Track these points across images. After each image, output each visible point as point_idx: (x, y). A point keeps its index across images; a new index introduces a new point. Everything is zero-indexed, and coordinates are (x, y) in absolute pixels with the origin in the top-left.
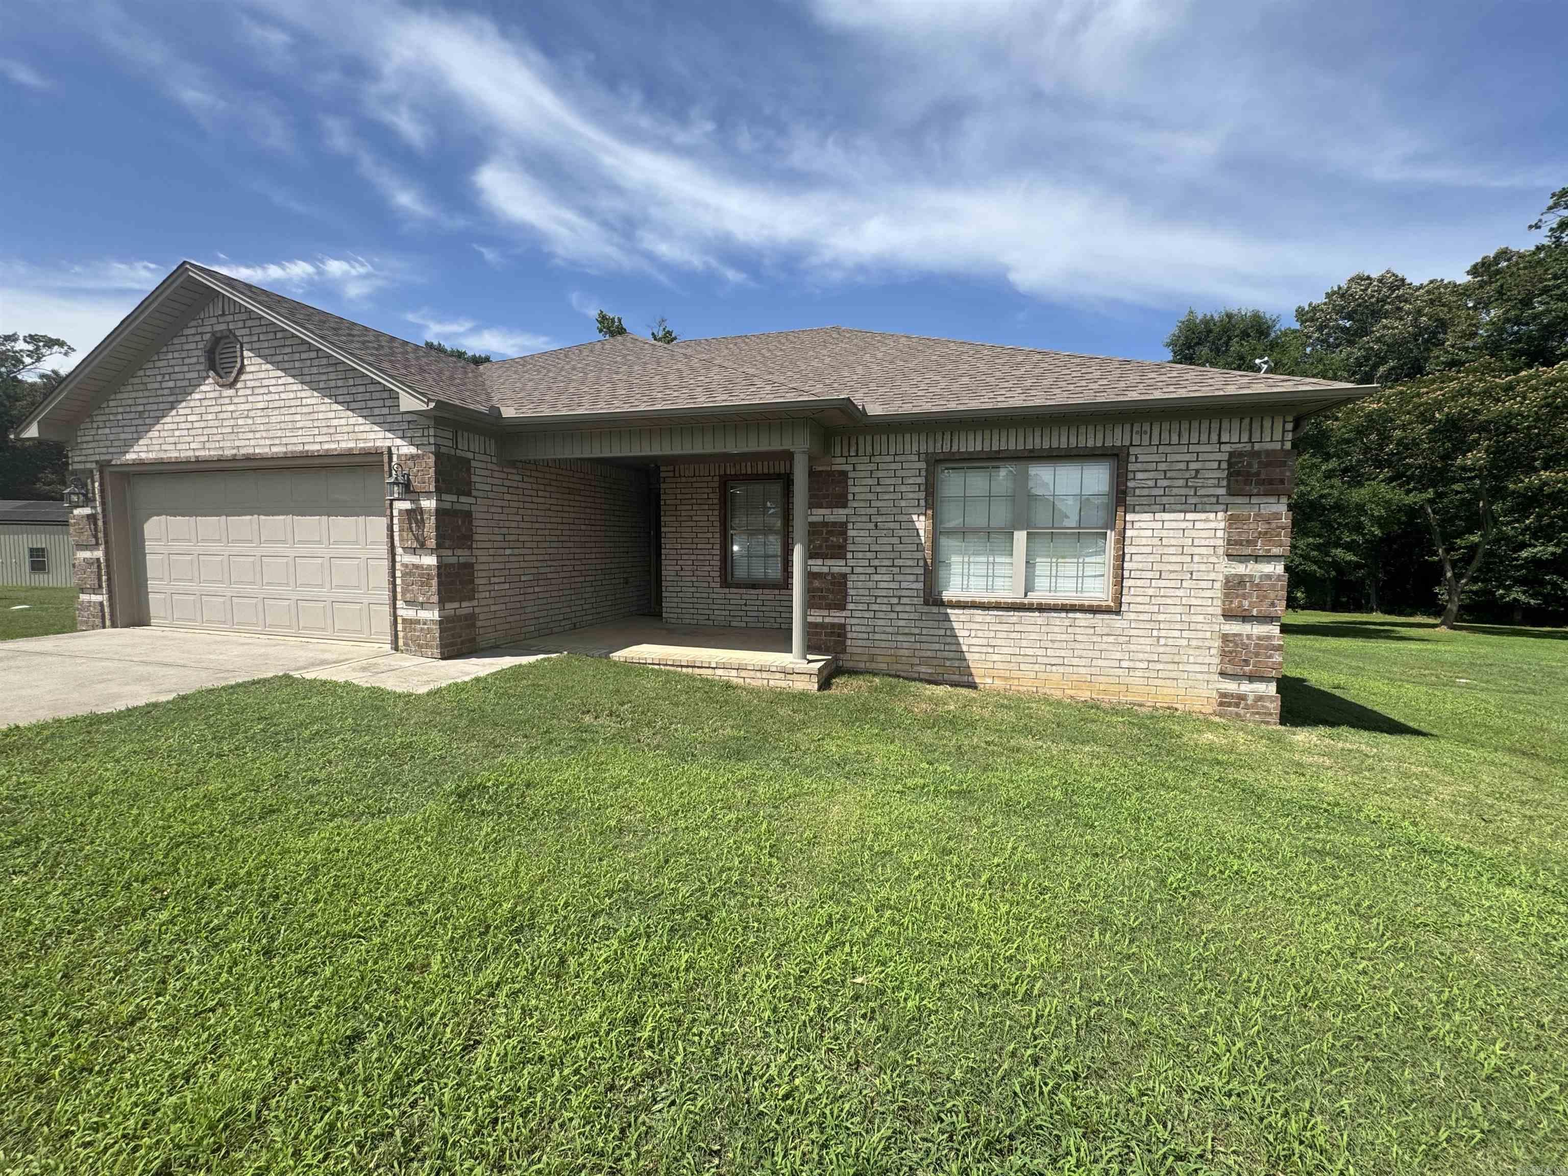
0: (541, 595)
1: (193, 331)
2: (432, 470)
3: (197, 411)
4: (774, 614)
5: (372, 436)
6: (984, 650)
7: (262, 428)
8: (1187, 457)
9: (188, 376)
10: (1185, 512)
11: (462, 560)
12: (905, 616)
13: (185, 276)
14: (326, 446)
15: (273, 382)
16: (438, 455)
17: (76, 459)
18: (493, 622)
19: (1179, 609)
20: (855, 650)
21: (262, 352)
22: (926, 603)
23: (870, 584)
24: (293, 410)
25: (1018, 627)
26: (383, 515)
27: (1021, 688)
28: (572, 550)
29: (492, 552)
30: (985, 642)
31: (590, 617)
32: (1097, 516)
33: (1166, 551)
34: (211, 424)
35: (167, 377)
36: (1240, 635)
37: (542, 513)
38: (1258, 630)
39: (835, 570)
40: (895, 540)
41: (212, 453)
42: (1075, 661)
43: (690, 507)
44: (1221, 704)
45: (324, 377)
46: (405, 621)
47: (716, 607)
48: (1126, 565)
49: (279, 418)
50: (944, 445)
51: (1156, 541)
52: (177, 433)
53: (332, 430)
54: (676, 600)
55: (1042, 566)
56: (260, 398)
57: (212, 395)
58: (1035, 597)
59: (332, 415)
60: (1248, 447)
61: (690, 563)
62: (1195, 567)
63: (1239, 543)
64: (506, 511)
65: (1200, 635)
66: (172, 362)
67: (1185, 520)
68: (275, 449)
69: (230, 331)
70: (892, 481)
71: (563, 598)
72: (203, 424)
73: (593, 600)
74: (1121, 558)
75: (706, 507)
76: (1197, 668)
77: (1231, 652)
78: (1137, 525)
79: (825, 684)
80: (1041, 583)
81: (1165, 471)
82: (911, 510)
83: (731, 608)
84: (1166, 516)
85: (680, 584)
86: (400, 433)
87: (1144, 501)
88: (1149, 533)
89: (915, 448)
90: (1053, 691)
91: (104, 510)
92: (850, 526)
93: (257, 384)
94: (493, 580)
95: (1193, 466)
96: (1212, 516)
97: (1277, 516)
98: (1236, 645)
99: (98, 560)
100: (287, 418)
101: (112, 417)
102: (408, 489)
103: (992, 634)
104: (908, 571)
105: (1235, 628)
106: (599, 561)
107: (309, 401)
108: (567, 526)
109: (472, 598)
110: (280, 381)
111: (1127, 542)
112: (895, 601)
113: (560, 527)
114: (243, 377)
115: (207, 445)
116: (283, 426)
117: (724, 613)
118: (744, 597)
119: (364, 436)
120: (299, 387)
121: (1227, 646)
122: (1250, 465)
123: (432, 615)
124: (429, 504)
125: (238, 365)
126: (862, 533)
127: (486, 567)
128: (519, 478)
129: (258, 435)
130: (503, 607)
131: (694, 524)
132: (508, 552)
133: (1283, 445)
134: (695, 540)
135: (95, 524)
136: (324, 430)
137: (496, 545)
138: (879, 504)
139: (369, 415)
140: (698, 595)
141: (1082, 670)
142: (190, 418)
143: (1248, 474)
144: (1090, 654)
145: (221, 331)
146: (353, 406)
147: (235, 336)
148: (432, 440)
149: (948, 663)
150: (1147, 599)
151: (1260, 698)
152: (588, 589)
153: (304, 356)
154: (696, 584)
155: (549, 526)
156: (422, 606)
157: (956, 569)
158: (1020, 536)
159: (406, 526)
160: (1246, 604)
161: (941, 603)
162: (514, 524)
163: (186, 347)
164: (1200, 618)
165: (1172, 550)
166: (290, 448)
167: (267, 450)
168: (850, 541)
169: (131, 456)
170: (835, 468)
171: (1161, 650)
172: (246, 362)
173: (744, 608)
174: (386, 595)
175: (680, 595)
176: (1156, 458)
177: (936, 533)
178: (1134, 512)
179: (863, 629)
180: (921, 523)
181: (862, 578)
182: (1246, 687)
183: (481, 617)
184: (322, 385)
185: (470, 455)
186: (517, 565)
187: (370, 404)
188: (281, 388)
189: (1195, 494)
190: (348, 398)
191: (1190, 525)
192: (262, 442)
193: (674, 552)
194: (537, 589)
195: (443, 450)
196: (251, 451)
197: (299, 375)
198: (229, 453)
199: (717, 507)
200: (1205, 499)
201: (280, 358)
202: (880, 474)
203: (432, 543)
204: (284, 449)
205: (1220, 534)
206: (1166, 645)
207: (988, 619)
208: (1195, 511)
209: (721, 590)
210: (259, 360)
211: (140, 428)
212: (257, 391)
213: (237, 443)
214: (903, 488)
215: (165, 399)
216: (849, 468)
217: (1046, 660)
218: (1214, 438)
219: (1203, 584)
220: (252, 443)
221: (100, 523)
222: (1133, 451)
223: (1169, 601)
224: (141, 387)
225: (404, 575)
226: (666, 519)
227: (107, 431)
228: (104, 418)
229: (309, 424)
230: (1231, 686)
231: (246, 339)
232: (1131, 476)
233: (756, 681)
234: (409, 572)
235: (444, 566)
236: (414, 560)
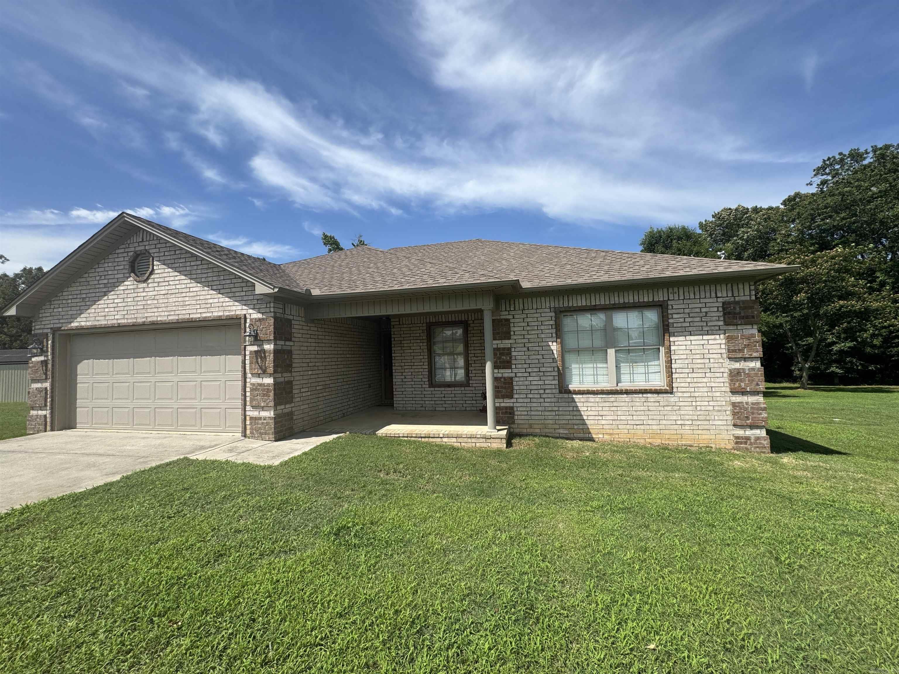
0: (327, 398)
1: (122, 251)
2: (272, 328)
3: (121, 296)
4: (462, 402)
5: (234, 308)
6: (597, 418)
7: (163, 305)
8: (700, 305)
9: (116, 276)
10: (703, 335)
11: (286, 379)
12: (549, 400)
13: (122, 220)
14: (204, 315)
15: (172, 278)
16: (275, 318)
17: (37, 327)
18: (302, 416)
19: (706, 389)
20: (520, 422)
21: (166, 262)
22: (560, 392)
23: (527, 383)
24: (184, 295)
25: (615, 404)
26: (239, 354)
27: (619, 440)
28: (343, 370)
29: (302, 373)
30: (596, 413)
31: (352, 409)
32: (652, 339)
33: (695, 356)
34: (129, 304)
35: (103, 277)
36: (742, 402)
37: (328, 349)
38: (752, 399)
39: (506, 375)
40: (540, 357)
41: (129, 321)
42: (650, 422)
43: (409, 342)
44: (737, 443)
45: (205, 275)
46: (251, 418)
47: (426, 399)
48: (673, 366)
49: (174, 300)
50: (565, 303)
51: (688, 352)
52: (107, 310)
53: (209, 306)
54: (402, 396)
55: (625, 368)
56: (163, 288)
57: (131, 287)
58: (623, 386)
59: (209, 297)
60: (732, 299)
61: (410, 374)
62: (712, 365)
63: (734, 351)
64: (309, 348)
65: (719, 403)
66: (107, 269)
67: (703, 340)
68: (170, 318)
69: (146, 250)
70: (536, 323)
71: (338, 399)
72: (124, 304)
73: (353, 399)
74: (669, 362)
75: (419, 341)
76: (720, 423)
77: (738, 413)
78: (676, 343)
79: (509, 444)
80: (626, 378)
81: (689, 313)
82: (548, 340)
83: (435, 399)
84: (692, 338)
85: (404, 386)
86: (252, 306)
87: (679, 330)
88: (684, 347)
89: (548, 305)
90: (639, 441)
91: (53, 358)
92: (513, 350)
93: (162, 280)
94: (302, 390)
95: (704, 310)
96: (717, 337)
97: (753, 336)
98: (741, 409)
99: (46, 388)
100: (180, 299)
101: (64, 302)
102: (256, 339)
103: (600, 409)
104: (549, 374)
105: (738, 399)
106: (355, 375)
107: (194, 289)
108: (339, 356)
109: (291, 402)
110: (176, 278)
111: (672, 353)
112: (542, 391)
113: (336, 356)
114: (152, 277)
115: (126, 316)
116: (177, 304)
117: (431, 402)
118: (444, 392)
119: (229, 308)
120: (189, 281)
121: (736, 409)
122: (735, 308)
123: (270, 414)
124: (269, 347)
125: (150, 270)
126: (520, 353)
127: (298, 383)
128: (316, 329)
129: (160, 310)
130: (307, 406)
131: (412, 351)
132: (310, 373)
133: (750, 297)
134: (413, 361)
135: (46, 366)
136: (204, 306)
137: (304, 369)
138: (529, 337)
139: (233, 296)
140: (415, 392)
141: (655, 427)
142: (116, 301)
143: (735, 313)
144: (658, 417)
145: (141, 251)
146: (222, 291)
147: (149, 253)
148: (272, 310)
149: (576, 427)
150: (687, 385)
151: (758, 438)
152: (350, 393)
153: (192, 264)
154: (414, 386)
155: (331, 356)
156: (263, 409)
157: (577, 371)
158: (611, 352)
159: (254, 360)
160: (743, 385)
161: (569, 392)
162: (313, 356)
163: (117, 260)
164: (718, 394)
165: (698, 356)
166: (181, 317)
167: (165, 318)
168: (513, 358)
169: (74, 324)
170: (502, 317)
171: (699, 413)
172: (155, 268)
173: (443, 399)
174: (239, 403)
175: (404, 393)
176: (683, 306)
177: (563, 351)
178: (674, 336)
179: (524, 409)
180: (554, 347)
181: (522, 379)
182: (749, 433)
183: (296, 413)
184: (203, 280)
185: (291, 317)
186: (314, 380)
187: (233, 290)
188: (177, 282)
189: (707, 325)
190: (219, 287)
191: (706, 342)
192: (163, 314)
193: (400, 368)
194: (325, 394)
195: (278, 315)
196: (155, 319)
197: (189, 275)
198: (140, 321)
199: (425, 341)
200: (713, 328)
201: (177, 265)
202: (529, 320)
203: (271, 370)
204: (177, 318)
205: (723, 346)
206: (701, 410)
207: (597, 400)
208: (708, 335)
209: (429, 389)
210: (164, 267)
211: (82, 308)
212: (161, 284)
213: (146, 315)
214: (542, 327)
215: (100, 290)
216: (510, 317)
217: (633, 422)
218: (713, 295)
219: (718, 375)
220: (156, 314)
221: (50, 366)
222: (670, 303)
223: (700, 385)
224: (86, 283)
225: (252, 390)
226: (395, 349)
227: (60, 310)
228: (60, 302)
229: (194, 302)
231: (156, 255)
232: (670, 316)
233: (468, 444)
234: (255, 388)
235: (275, 384)
236: (259, 381)
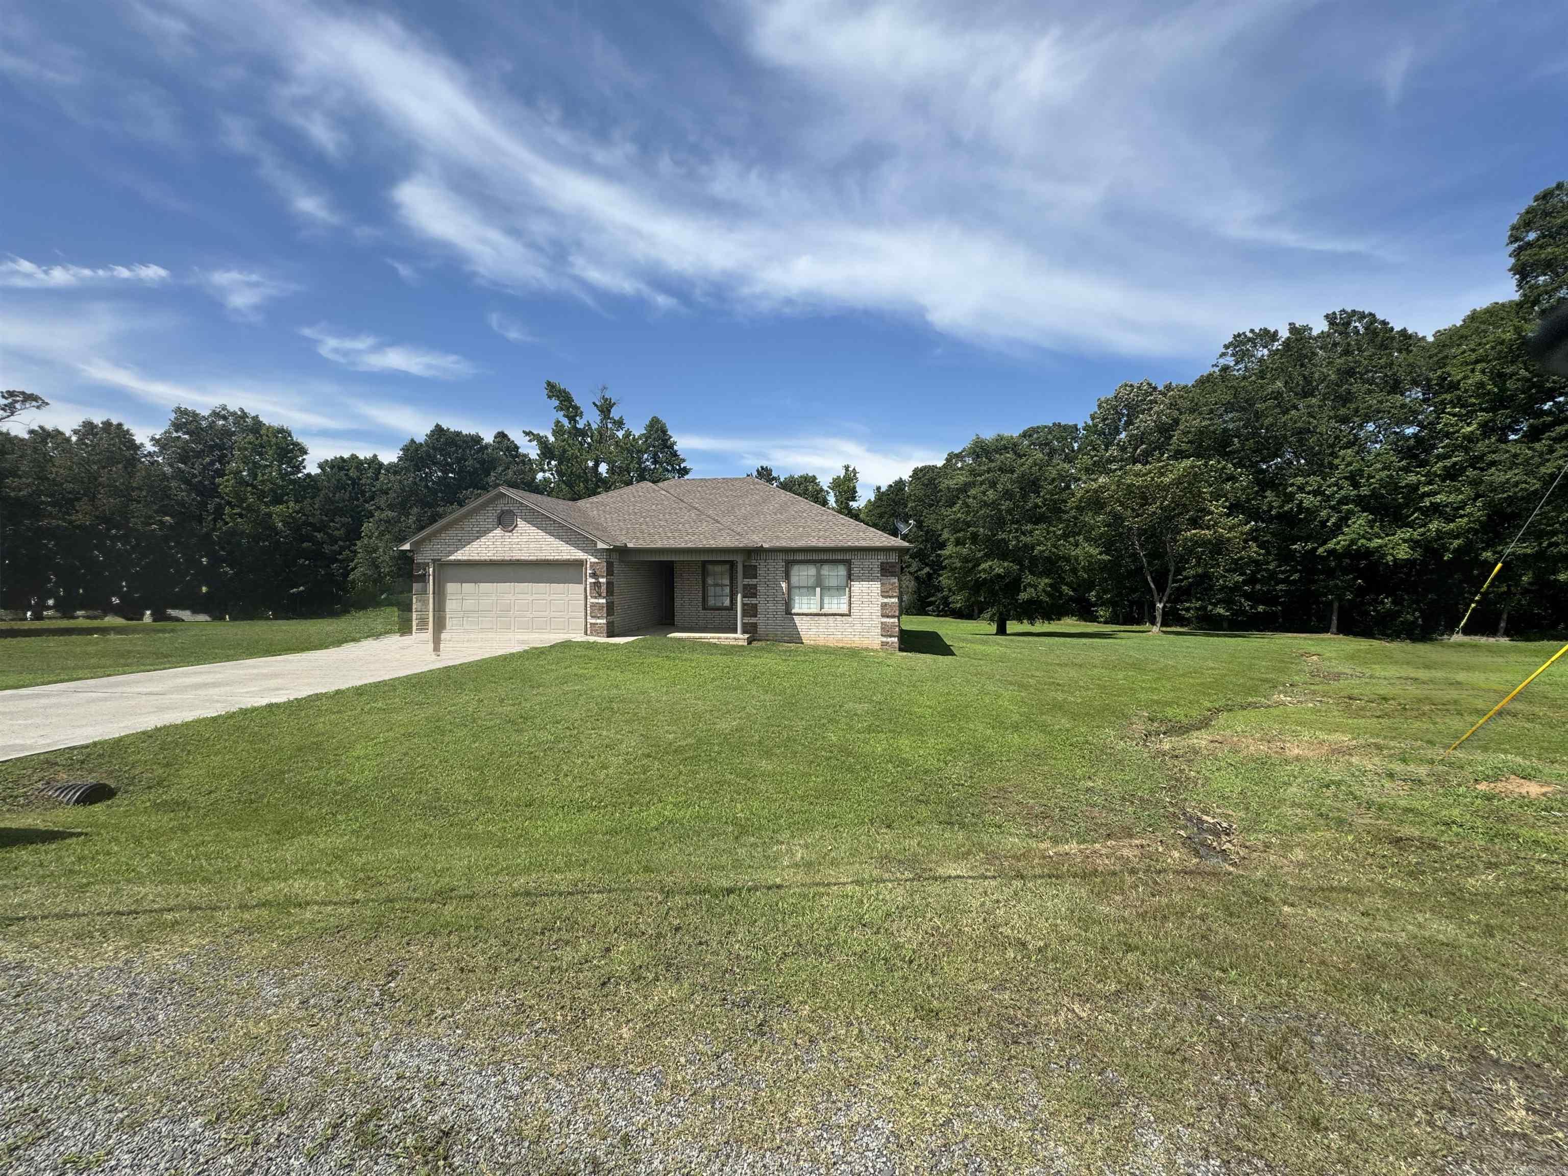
1: (491, 508)
2: (604, 568)
3: (491, 540)
4: (727, 621)
5: (578, 554)
6: (806, 630)
7: (525, 549)
8: (869, 564)
9: (487, 526)
10: (869, 582)
11: (611, 601)
12: (779, 619)
13: (498, 491)
14: (556, 557)
15: (532, 531)
16: (607, 562)
17: (424, 558)
18: (618, 622)
19: (868, 614)
20: (758, 631)
21: (528, 520)
22: (786, 614)
23: (766, 608)
24: (541, 543)
25: (818, 622)
26: (582, 584)
27: (819, 644)
29: (617, 597)
30: (806, 627)
32: (844, 583)
34: (498, 546)
35: (476, 526)
36: (886, 622)
38: (892, 620)
39: (753, 602)
40: (775, 591)
41: (498, 558)
42: (837, 633)
43: (687, 575)
44: (882, 645)
45: (556, 531)
46: (591, 624)
47: (699, 619)
48: (852, 600)
49: (534, 546)
50: (792, 558)
51: (861, 591)
52: (479, 549)
53: (560, 551)
54: (681, 614)
55: (826, 600)
56: (524, 537)
57: (499, 535)
58: (823, 611)
59: (560, 546)
60: (886, 562)
61: (688, 599)
62: (872, 600)
63: (885, 592)
64: (624, 581)
65: (875, 622)
66: (478, 520)
67: (869, 584)
68: (531, 558)
69: (511, 510)
70: (773, 569)
72: (494, 546)
74: (850, 597)
75: (695, 575)
76: (875, 634)
77: (884, 628)
78: (855, 586)
79: (749, 643)
80: (826, 606)
81: (862, 568)
82: (780, 580)
83: (707, 619)
84: (863, 583)
85: (683, 609)
86: (591, 554)
87: (857, 578)
88: (858, 589)
89: (781, 559)
90: (830, 644)
91: (434, 580)
92: (758, 586)
93: (523, 532)
94: (618, 608)
95: (870, 567)
96: (877, 583)
97: (895, 583)
98: (886, 626)
100: (538, 546)
102: (594, 575)
103: (809, 625)
104: (780, 602)
105: (884, 620)
107: (548, 540)
109: (613, 615)
110: (534, 531)
111: (852, 592)
112: (775, 613)
114: (516, 529)
115: (496, 555)
116: (535, 549)
117: (703, 622)
118: (713, 614)
119: (574, 554)
120: (544, 534)
121: (883, 626)
122: (887, 567)
123: (604, 621)
124: (602, 580)
125: (514, 524)
126: (762, 588)
127: (617, 603)
128: (624, 566)
129: (523, 552)
130: (620, 619)
131: (689, 582)
132: (622, 596)
133: (895, 562)
134: (690, 589)
136: (556, 551)
137: (619, 594)
138: (768, 578)
139: (577, 547)
140: (691, 614)
141: (839, 637)
142: (487, 543)
143: (886, 570)
144: (842, 630)
145: (506, 510)
146: (569, 543)
147: (515, 517)
148: (603, 557)
149: (794, 635)
150: (859, 611)
151: (893, 643)
153: (547, 522)
154: (690, 609)
156: (599, 618)
157: (797, 601)
158: (818, 590)
159: (593, 588)
160: (887, 612)
161: (791, 614)
162: (623, 585)
163: (487, 515)
164: (875, 617)
165: (865, 594)
166: (539, 557)
167: (527, 558)
168: (758, 591)
169: (452, 558)
170: (750, 566)
171: (864, 628)
172: (518, 523)
173: (712, 619)
174: (582, 614)
176: (860, 564)
177: (789, 588)
178: (854, 581)
179: (763, 623)
180: (784, 585)
181: (763, 605)
182: (889, 640)
183: (615, 621)
184: (555, 534)
185: (613, 561)
186: (624, 602)
187: (581, 544)
188: (535, 534)
189: (871, 576)
190: (567, 540)
191: (870, 586)
192: (525, 555)
193: (680, 594)
195: (610, 561)
196: (519, 558)
197: (545, 530)
198: (507, 558)
199: (700, 575)
200: (874, 578)
201: (536, 522)
202: (769, 567)
203: (604, 594)
204: (536, 558)
205: (879, 589)
206: (865, 626)
207: (808, 619)
208: (872, 581)
209: (702, 612)
210: (525, 523)
211: (459, 546)
212: (523, 534)
213: (512, 554)
214: (777, 572)
215: (474, 535)
216: (758, 566)
217: (827, 633)
218: (876, 559)
219: (875, 606)
220: (519, 554)
222: (853, 562)
223: (865, 611)
224: (461, 529)
225: (591, 606)
226: (676, 580)
227: (440, 546)
228: (439, 541)
229: (548, 548)
230: (884, 639)
231: (519, 517)
232: (852, 569)
233: (726, 642)
234: (593, 605)
235: (607, 603)
236: (596, 601)
